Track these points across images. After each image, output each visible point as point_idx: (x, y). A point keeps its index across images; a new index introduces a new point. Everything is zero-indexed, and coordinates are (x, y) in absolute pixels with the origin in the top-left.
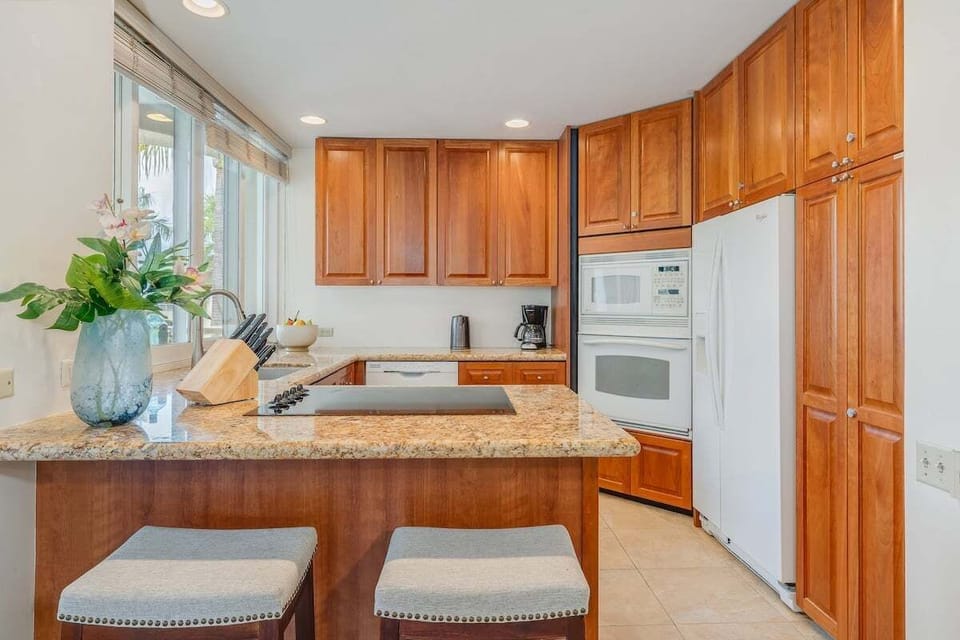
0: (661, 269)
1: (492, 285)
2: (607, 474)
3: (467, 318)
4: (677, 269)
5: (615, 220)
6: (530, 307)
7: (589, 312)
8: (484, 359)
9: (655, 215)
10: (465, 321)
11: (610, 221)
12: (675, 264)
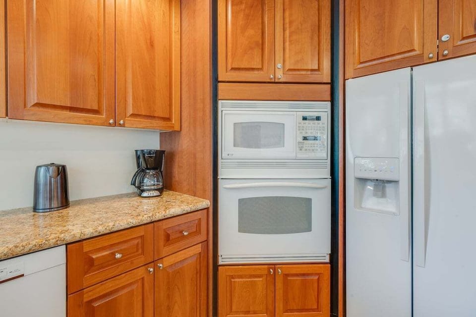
0: (305, 119)
1: (110, 125)
2: (251, 309)
3: (64, 167)
4: (318, 118)
5: (258, 69)
6: (150, 153)
7: (230, 157)
8: (115, 229)
9: (298, 70)
10: (62, 172)
11: (253, 69)
12: (317, 114)
